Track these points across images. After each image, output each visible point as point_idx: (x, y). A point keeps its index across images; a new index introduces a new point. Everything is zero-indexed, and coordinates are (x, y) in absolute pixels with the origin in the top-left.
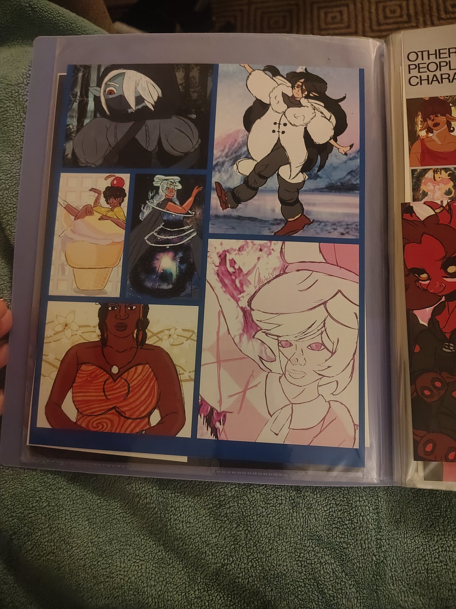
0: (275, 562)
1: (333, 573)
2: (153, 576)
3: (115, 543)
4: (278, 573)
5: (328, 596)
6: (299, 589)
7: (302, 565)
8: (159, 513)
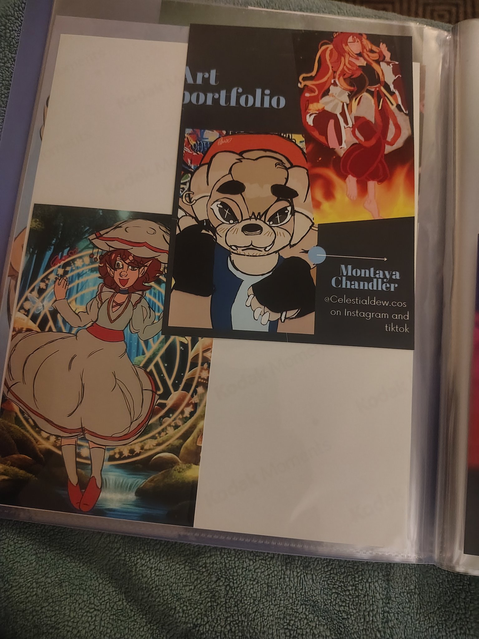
0: (259, 628)
2: (109, 631)
3: (66, 586)
7: (291, 634)
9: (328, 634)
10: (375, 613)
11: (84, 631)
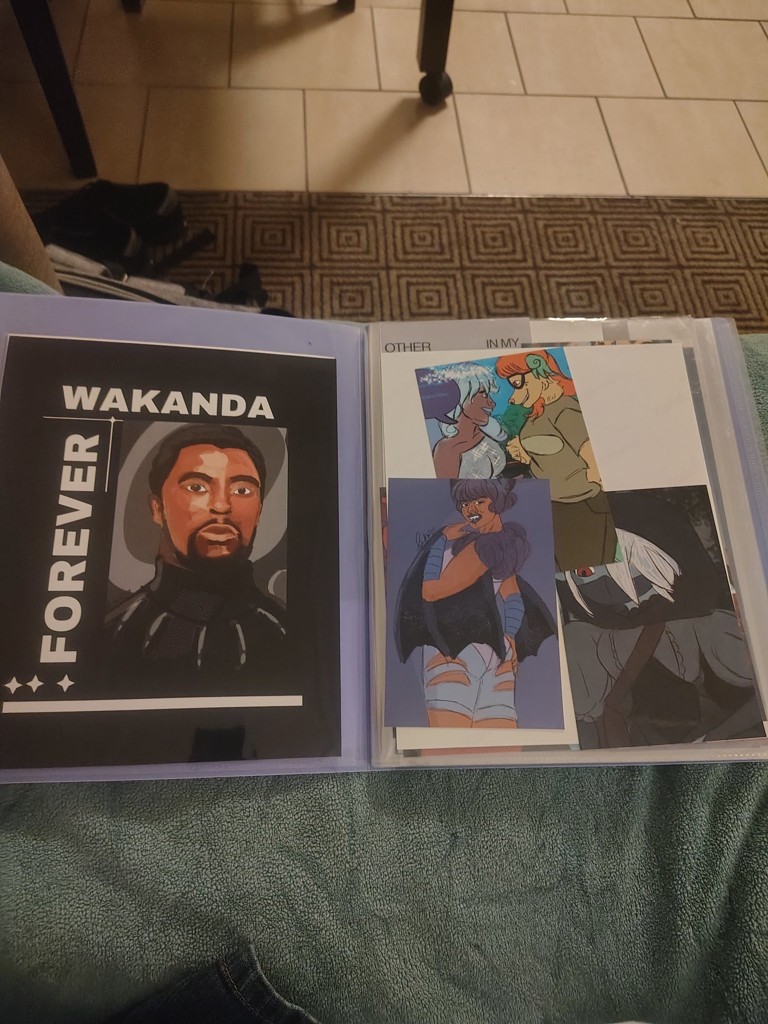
0: (242, 881)
1: (305, 886)
2: (100, 921)
3: (54, 888)
4: (245, 893)
5: (299, 912)
6: (268, 908)
7: (270, 880)
8: (110, 843)
9: (304, 874)
10: (342, 846)
11: (76, 925)
